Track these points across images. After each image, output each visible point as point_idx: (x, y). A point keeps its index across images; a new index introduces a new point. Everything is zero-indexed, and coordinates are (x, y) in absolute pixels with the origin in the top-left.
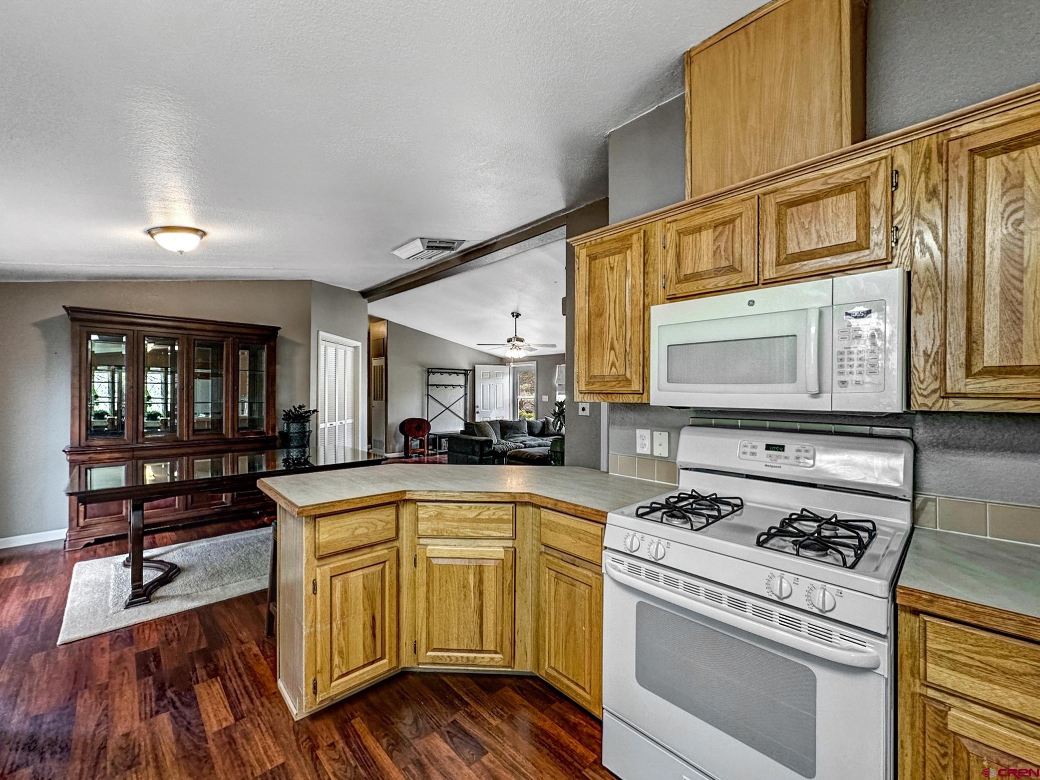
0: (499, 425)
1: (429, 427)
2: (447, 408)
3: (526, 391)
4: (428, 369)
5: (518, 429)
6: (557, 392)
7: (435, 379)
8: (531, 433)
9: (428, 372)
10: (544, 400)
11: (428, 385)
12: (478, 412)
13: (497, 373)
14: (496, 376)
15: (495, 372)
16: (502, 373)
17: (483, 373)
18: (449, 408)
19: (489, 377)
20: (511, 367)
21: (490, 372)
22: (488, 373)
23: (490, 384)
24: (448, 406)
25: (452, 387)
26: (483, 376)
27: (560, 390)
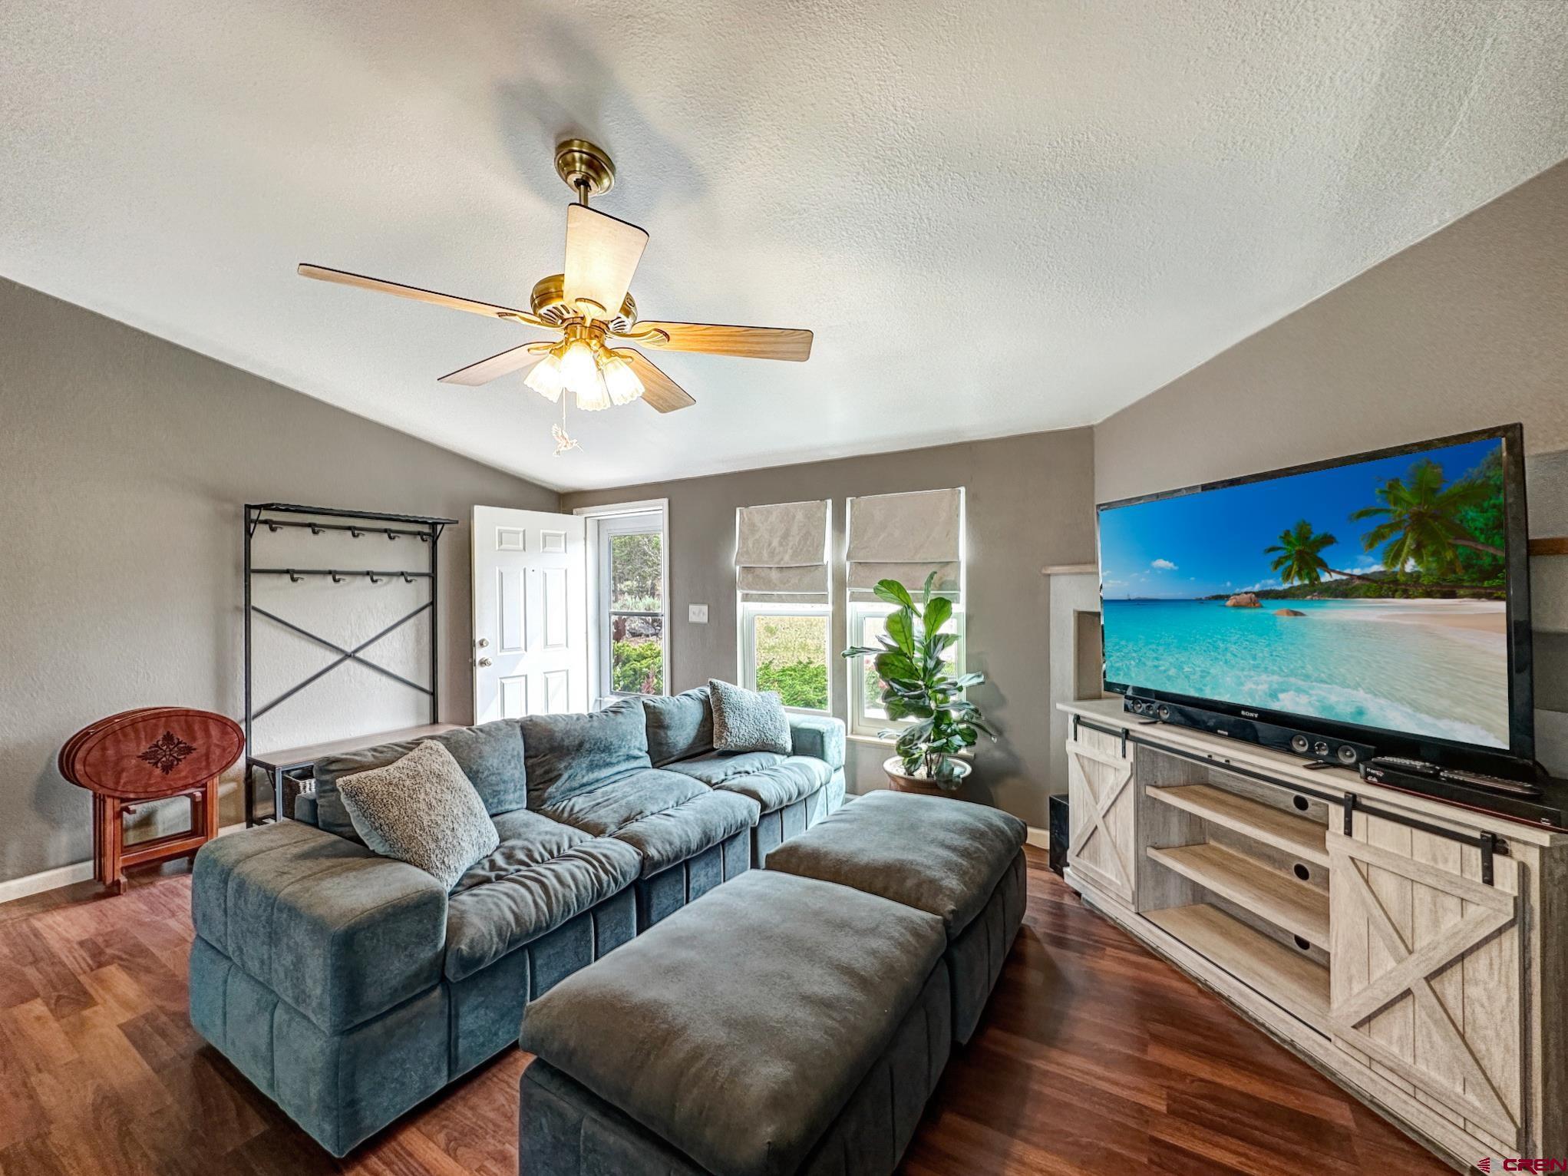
0: (517, 745)
1: (243, 741)
2: (348, 656)
3: (629, 594)
4: (248, 507)
5: (607, 749)
6: (739, 594)
7: (269, 547)
8: (661, 755)
9: (248, 521)
10: (693, 618)
11: (248, 571)
12: (483, 663)
13: (545, 536)
14: (545, 546)
15: (542, 531)
16: (563, 537)
17: (500, 534)
18: (359, 655)
19: (521, 546)
20: (588, 520)
21: (524, 531)
22: (517, 533)
23: (525, 570)
24: (353, 648)
25: (368, 579)
26: (501, 543)
27: (750, 586)
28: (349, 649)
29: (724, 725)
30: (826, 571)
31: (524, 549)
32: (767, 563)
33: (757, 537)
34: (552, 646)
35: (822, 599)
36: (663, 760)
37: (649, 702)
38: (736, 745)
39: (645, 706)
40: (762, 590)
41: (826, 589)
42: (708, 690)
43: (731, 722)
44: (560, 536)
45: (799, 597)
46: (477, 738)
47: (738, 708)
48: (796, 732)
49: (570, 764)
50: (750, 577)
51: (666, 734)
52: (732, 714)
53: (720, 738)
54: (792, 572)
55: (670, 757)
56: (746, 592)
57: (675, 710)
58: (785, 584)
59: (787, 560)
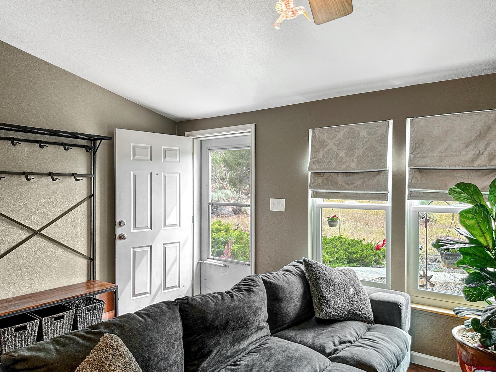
2: (36, 233)
6: (310, 192)
12: (121, 237)
13: (165, 151)
14: (165, 157)
15: (163, 147)
16: (178, 152)
17: (134, 148)
18: (43, 232)
19: (149, 157)
20: (195, 140)
21: (151, 147)
22: (146, 148)
23: (151, 174)
24: (39, 228)
25: (50, 178)
26: (134, 155)
27: (319, 187)
28: (36, 228)
29: (322, 298)
30: (387, 175)
31: (151, 159)
32: (336, 169)
33: (326, 150)
34: (170, 226)
35: (384, 197)
36: (277, 327)
37: (266, 278)
38: (333, 316)
39: (265, 282)
40: (331, 189)
41: (387, 190)
42: (302, 267)
43: (329, 296)
44: (175, 150)
45: (361, 195)
46: (146, 324)
47: (332, 283)
48: (375, 303)
49: (218, 341)
50: (320, 180)
51: (280, 306)
52: (328, 289)
53: (321, 309)
54: (356, 176)
55: (283, 325)
56: (316, 190)
57: (285, 285)
58: (349, 185)
59: (353, 167)
